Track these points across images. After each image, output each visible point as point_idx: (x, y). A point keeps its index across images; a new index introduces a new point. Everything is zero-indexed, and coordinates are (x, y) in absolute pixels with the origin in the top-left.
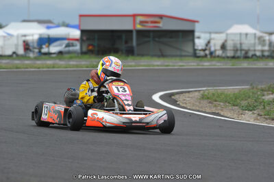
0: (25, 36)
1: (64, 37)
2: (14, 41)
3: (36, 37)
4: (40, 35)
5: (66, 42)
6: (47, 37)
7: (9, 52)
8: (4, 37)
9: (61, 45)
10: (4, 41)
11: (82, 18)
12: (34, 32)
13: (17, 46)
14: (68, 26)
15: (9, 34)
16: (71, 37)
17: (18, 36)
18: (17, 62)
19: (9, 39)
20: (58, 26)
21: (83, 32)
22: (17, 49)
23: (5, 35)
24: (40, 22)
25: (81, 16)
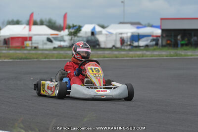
0: (121, 34)
1: (149, 34)
2: (113, 37)
3: (129, 35)
4: (132, 33)
5: (151, 38)
6: (137, 34)
7: (110, 46)
8: (106, 35)
9: (147, 40)
10: (107, 37)
11: (163, 21)
12: (128, 31)
13: (115, 41)
14: (152, 26)
15: (110, 33)
16: (155, 34)
17: (116, 34)
18: (116, 53)
19: (109, 36)
20: (145, 26)
21: (163, 30)
22: (116, 43)
23: (107, 33)
24: (132, 24)
25: (162, 19)
